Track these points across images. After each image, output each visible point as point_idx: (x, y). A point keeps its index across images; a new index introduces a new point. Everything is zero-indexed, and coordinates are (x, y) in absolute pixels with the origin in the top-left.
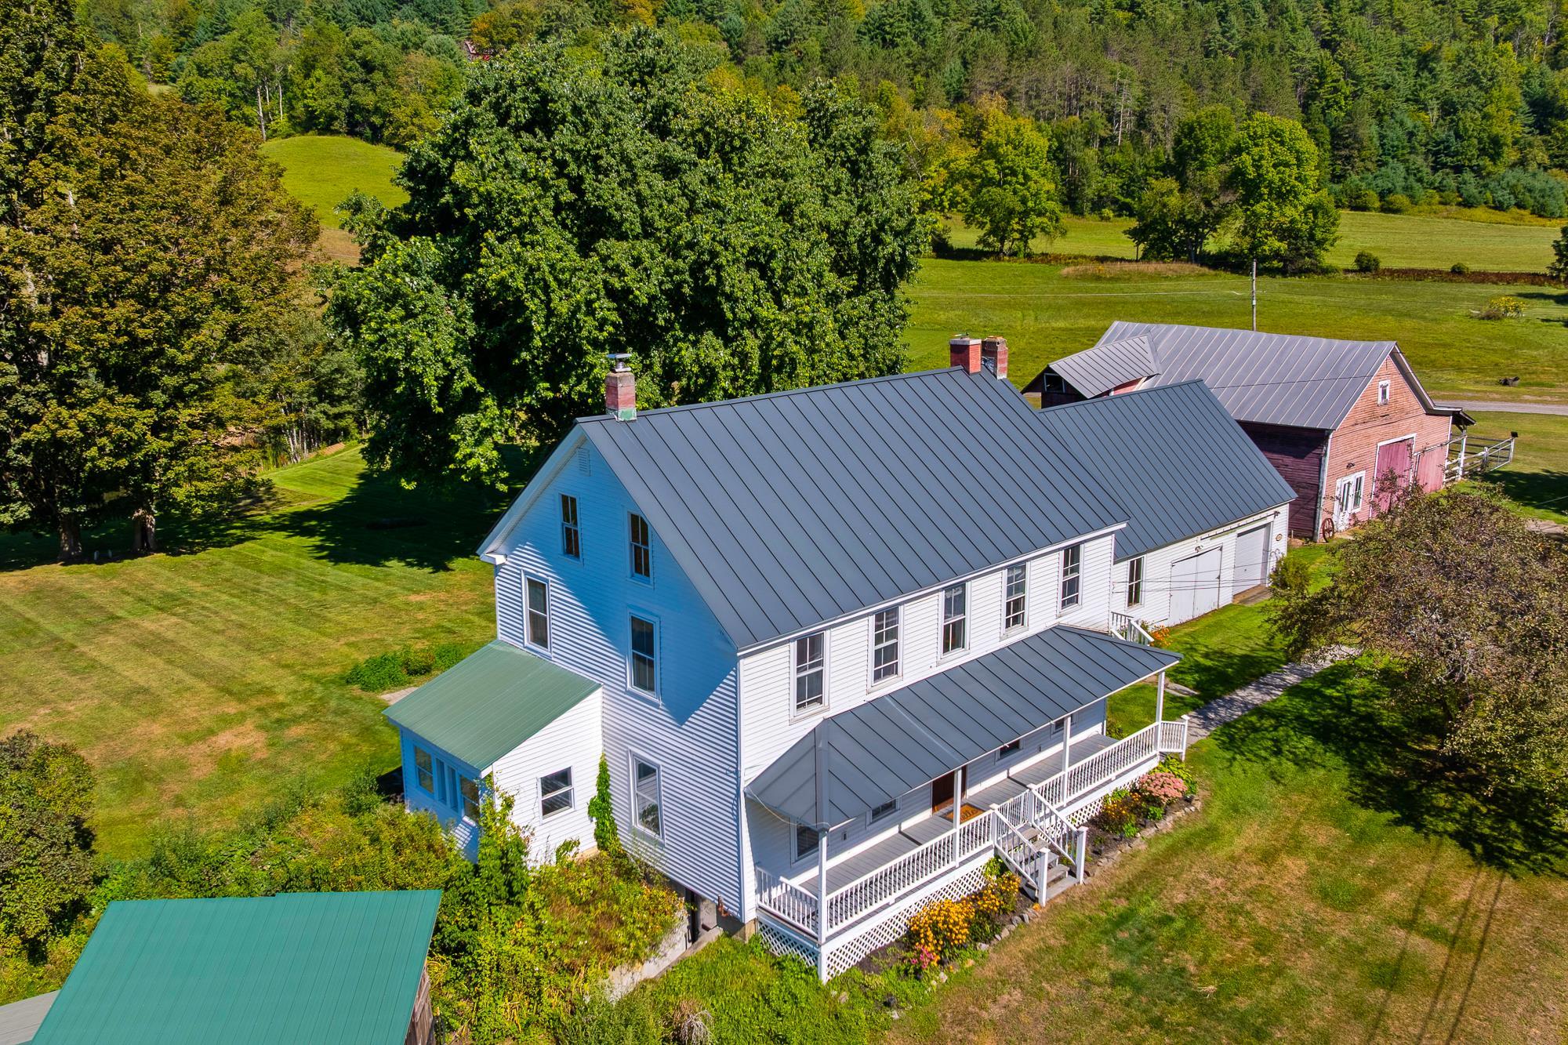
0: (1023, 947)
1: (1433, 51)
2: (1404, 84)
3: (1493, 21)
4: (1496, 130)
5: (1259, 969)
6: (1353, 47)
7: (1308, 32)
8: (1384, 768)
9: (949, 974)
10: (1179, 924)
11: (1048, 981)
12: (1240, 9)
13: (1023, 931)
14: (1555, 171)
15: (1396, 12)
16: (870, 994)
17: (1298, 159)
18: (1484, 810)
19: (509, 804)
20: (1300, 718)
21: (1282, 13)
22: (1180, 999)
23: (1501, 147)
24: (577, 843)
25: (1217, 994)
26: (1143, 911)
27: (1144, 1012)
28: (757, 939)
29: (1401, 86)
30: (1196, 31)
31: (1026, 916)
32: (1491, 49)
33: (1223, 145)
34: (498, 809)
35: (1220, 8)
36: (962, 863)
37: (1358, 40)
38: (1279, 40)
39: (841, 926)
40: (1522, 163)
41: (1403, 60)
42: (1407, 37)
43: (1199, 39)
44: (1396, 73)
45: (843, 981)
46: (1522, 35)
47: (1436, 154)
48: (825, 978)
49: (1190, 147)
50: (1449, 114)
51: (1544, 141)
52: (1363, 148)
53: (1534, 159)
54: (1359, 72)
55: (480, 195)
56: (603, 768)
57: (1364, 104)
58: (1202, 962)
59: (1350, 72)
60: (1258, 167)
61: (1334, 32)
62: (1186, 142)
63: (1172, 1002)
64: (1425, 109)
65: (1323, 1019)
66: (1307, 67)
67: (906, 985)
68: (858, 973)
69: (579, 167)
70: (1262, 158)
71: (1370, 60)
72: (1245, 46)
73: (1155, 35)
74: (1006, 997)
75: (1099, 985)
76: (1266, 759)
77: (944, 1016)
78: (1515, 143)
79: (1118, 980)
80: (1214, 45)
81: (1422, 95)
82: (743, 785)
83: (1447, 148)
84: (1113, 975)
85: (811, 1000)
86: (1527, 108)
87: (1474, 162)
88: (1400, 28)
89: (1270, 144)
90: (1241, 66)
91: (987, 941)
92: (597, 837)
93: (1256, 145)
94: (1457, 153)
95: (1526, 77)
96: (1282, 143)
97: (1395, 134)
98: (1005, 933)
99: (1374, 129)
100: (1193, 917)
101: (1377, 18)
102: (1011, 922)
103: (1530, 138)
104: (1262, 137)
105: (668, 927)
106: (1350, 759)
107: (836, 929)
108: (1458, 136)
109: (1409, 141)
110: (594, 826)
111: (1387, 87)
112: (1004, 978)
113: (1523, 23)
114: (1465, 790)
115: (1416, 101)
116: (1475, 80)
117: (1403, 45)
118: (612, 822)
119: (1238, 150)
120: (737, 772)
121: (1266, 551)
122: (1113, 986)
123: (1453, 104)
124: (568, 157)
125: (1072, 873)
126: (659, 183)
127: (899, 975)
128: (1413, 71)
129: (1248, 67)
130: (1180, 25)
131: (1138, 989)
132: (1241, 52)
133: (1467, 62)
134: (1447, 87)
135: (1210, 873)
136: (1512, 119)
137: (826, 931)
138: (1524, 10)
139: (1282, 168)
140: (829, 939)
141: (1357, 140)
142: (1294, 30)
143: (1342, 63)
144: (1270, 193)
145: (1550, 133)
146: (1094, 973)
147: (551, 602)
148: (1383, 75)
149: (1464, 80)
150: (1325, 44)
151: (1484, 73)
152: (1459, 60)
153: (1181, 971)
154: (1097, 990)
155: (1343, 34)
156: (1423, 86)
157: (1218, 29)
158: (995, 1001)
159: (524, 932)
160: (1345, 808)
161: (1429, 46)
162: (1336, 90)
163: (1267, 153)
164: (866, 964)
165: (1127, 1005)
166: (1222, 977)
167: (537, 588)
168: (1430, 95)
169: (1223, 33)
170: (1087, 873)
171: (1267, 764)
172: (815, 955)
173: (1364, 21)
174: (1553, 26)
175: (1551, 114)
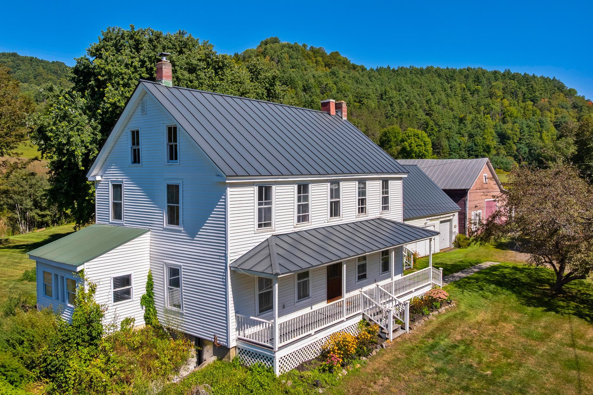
0: (385, 359)
1: (464, 117)
2: (455, 128)
3: (482, 108)
4: (488, 143)
5: (510, 364)
6: (437, 115)
7: (421, 110)
8: (531, 294)
9: (347, 370)
10: (462, 347)
11: (402, 373)
12: (397, 103)
13: (383, 352)
14: (509, 157)
15: (450, 104)
16: (305, 380)
17: (424, 143)
18: (582, 306)
19: (93, 290)
20: (486, 279)
21: (412, 104)
22: (474, 378)
23: (490, 149)
24: (133, 320)
25: (492, 375)
26: (442, 343)
27: (458, 384)
28: (237, 359)
29: (454, 128)
30: (383, 109)
31: (384, 345)
32: (483, 117)
33: (398, 139)
34: (87, 292)
35: (390, 103)
36: (348, 319)
37: (439, 113)
38: (411, 113)
39: (286, 343)
40: (498, 154)
41: (454, 120)
42: (455, 113)
43: (384, 112)
44: (452, 124)
45: (289, 376)
46: (492, 113)
47: (469, 151)
48: (278, 373)
49: (386, 140)
50: (471, 138)
51: (504, 147)
52: (443, 149)
53: (501, 153)
54: (440, 124)
55: (105, 71)
56: (150, 278)
57: (442, 134)
58: (480, 363)
59: (436, 124)
60: (410, 147)
61: (430, 110)
62: (384, 138)
63: (471, 379)
64: (463, 136)
65: (551, 384)
66: (423, 122)
67: (325, 376)
68: (297, 372)
69: (151, 64)
70: (411, 143)
71: (443, 120)
72: (400, 115)
73: (368, 110)
74: (381, 381)
75: (430, 374)
76: (477, 291)
77: (348, 391)
78: (495, 148)
79: (438, 371)
80: (389, 114)
81: (462, 131)
82: (229, 263)
83: (472, 149)
84: (436, 369)
85: (271, 385)
86: (497, 136)
87: (482, 154)
88: (452, 110)
89: (414, 139)
90: (399, 121)
91: (366, 356)
92: (146, 318)
93: (409, 139)
94: (476, 151)
95: (495, 126)
96: (418, 138)
97: (454, 144)
98: (374, 353)
99: (447, 142)
100: (468, 345)
101: (444, 106)
102: (376, 348)
103: (499, 146)
104: (411, 136)
105: (185, 359)
106: (514, 292)
107: (283, 344)
108: (475, 145)
109: (459, 147)
110: (144, 311)
111: (449, 129)
112: (377, 372)
113: (492, 109)
114: (570, 300)
115: (460, 134)
116: (479, 127)
117: (454, 115)
118: (154, 309)
119: (403, 141)
120: (226, 256)
121: (451, 232)
122: (437, 373)
123: (472, 135)
124: (146, 59)
125: (403, 328)
126: (187, 75)
127: (320, 372)
128: (458, 124)
129: (401, 122)
130: (377, 108)
131: (451, 374)
132: (399, 116)
133: (475, 121)
134: (469, 129)
135: (470, 328)
136: (493, 140)
137: (278, 344)
138: (492, 105)
139: (419, 147)
140: (280, 348)
141: (441, 146)
142: (416, 110)
143: (434, 120)
144: (416, 156)
145: (506, 145)
146: (426, 368)
147: (124, 192)
148: (448, 125)
149: (475, 127)
150: (427, 114)
151: (481, 124)
152: (473, 120)
153: (471, 366)
154: (430, 376)
155: (433, 111)
156: (462, 129)
157: (390, 109)
158: (375, 383)
159: (99, 362)
160: (521, 307)
161: (462, 115)
162: (432, 129)
163: (413, 142)
164: (301, 367)
165: (448, 381)
166: (493, 368)
167: (117, 188)
168: (464, 132)
169: (392, 110)
170: (410, 328)
171: (479, 293)
172: (271, 360)
173: (440, 107)
174: (502, 111)
175: (505, 138)
